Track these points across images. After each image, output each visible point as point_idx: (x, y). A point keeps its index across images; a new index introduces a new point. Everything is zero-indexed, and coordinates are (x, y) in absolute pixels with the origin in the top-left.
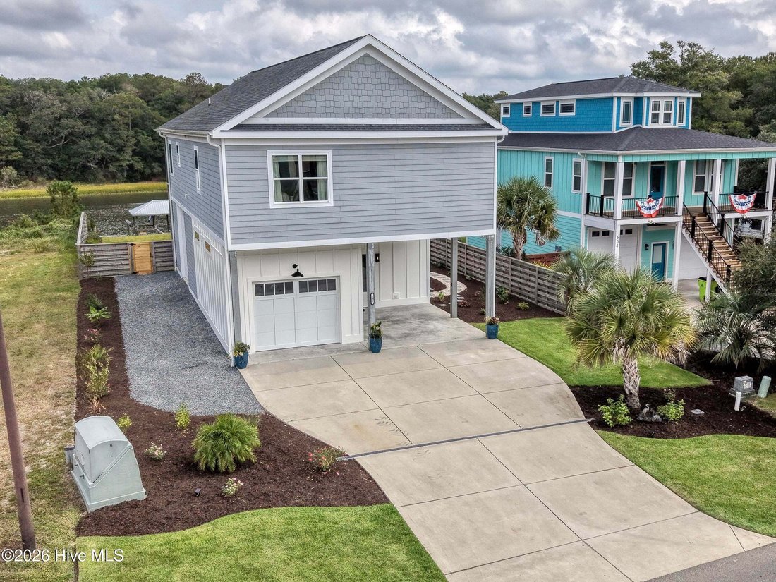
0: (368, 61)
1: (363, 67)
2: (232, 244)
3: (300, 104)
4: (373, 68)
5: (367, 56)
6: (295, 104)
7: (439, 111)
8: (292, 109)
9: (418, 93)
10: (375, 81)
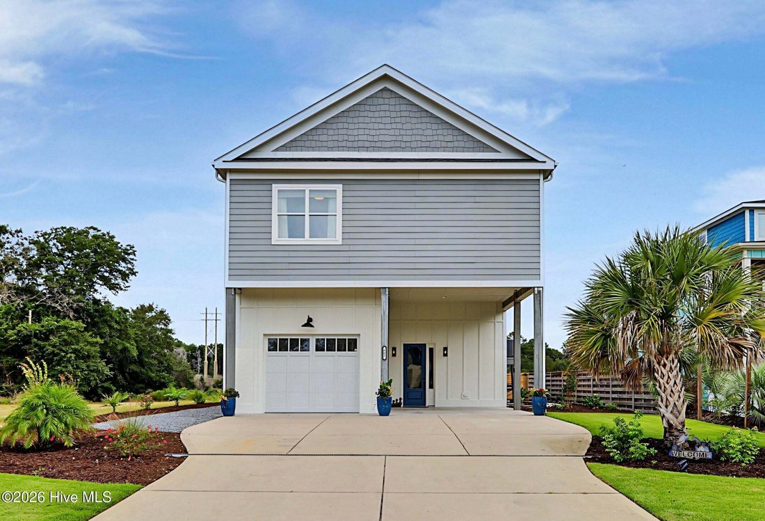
0: (386, 95)
1: (381, 101)
2: (229, 280)
3: (310, 138)
4: (392, 101)
5: (385, 89)
6: (305, 138)
7: (470, 144)
8: (301, 144)
9: (444, 126)
10: (393, 115)
